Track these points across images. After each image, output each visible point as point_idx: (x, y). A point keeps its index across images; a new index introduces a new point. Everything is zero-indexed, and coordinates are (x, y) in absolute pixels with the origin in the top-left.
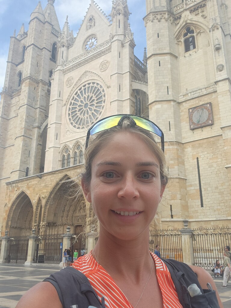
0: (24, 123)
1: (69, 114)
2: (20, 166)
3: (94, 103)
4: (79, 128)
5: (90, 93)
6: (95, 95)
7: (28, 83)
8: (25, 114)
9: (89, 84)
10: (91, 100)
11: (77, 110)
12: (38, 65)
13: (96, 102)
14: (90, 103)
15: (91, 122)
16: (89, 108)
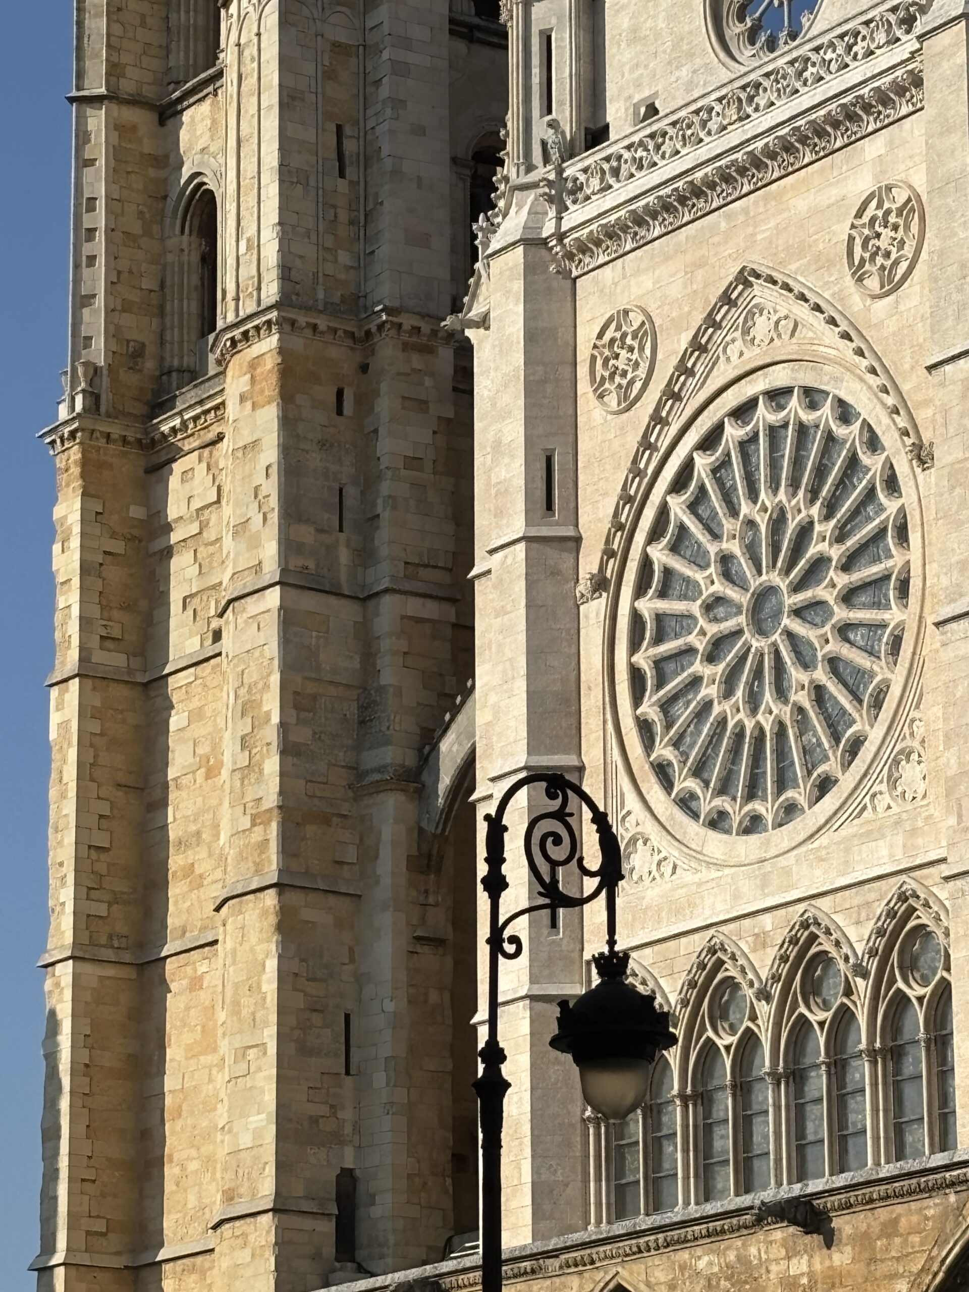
0: (272, 765)
1: (636, 676)
2: (281, 1167)
3: (820, 592)
4: (718, 821)
5: (794, 484)
6: (830, 510)
7: (271, 363)
8: (275, 679)
9: (777, 396)
10: (802, 564)
11: (701, 645)
12: (350, 146)
13: (843, 580)
14: (797, 588)
15: (809, 773)
16: (790, 635)
